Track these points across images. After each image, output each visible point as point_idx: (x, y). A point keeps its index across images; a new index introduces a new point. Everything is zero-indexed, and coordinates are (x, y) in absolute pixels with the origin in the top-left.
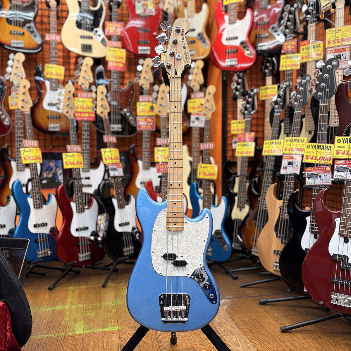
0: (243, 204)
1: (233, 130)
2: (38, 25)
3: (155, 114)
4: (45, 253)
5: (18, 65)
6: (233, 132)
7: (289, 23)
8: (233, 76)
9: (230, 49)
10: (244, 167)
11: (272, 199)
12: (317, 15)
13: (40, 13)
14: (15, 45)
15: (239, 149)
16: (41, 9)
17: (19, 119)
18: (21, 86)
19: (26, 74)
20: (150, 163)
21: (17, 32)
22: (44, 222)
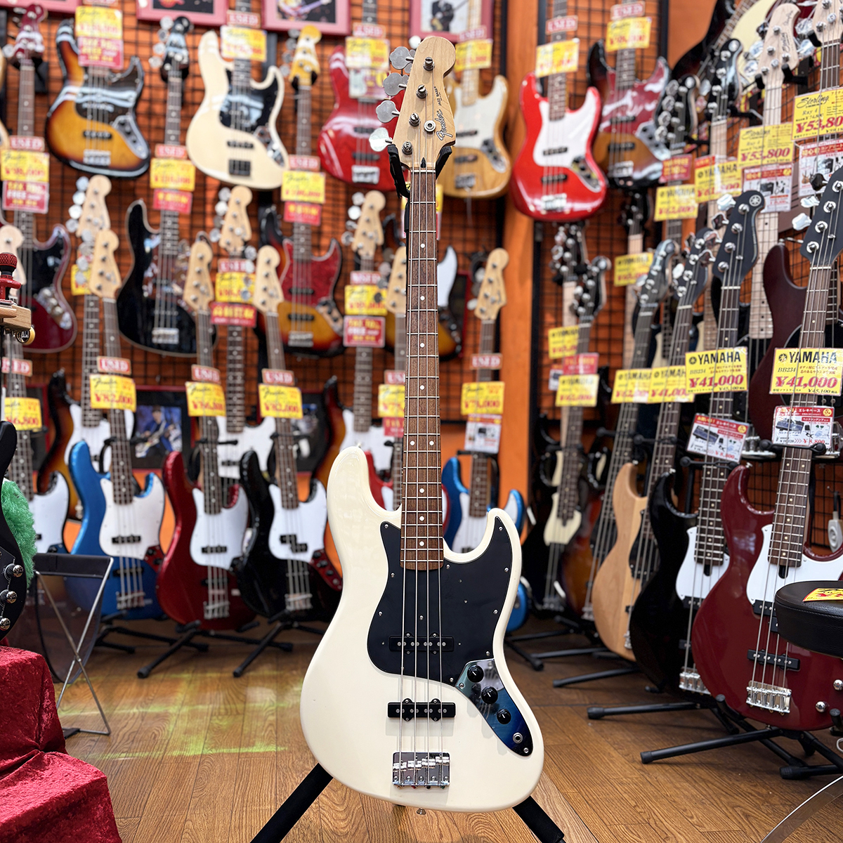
0: (571, 509)
1: (554, 351)
2: (142, 120)
3: (384, 311)
4: (133, 600)
5: (94, 202)
6: (553, 355)
7: (675, 120)
8: (557, 232)
9: (551, 173)
10: (573, 428)
11: (626, 494)
12: (731, 103)
13: (146, 94)
14: (92, 161)
15: (564, 390)
16: (150, 87)
17: (93, 315)
18: (99, 244)
19: (112, 222)
20: (369, 419)
21: (97, 133)
22: (136, 533)
